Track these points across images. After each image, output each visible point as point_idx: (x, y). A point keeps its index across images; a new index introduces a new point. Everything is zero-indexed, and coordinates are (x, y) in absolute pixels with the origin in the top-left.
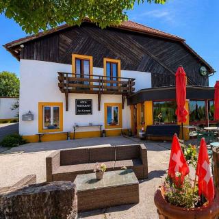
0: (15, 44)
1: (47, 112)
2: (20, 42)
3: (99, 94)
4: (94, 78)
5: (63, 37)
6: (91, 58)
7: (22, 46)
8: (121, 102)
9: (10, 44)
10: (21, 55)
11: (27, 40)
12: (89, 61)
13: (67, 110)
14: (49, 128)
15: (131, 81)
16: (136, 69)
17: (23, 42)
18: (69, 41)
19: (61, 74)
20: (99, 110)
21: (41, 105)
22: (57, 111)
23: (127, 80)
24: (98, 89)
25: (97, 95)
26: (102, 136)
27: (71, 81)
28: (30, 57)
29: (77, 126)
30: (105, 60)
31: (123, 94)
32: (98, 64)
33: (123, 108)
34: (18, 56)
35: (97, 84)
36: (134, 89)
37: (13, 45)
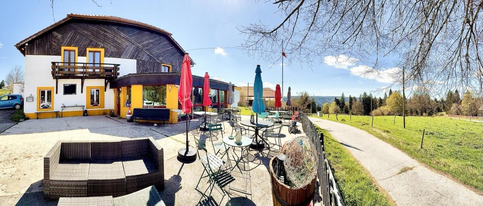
0: (22, 43)
1: (43, 93)
2: (25, 42)
3: (83, 78)
4: (79, 65)
5: (55, 33)
6: (76, 49)
7: (27, 44)
8: (104, 85)
9: (19, 44)
10: (26, 52)
11: (30, 39)
12: (75, 51)
13: (57, 93)
14: (44, 108)
15: (116, 67)
16: (120, 57)
17: (27, 41)
18: (60, 36)
19: (53, 63)
20: (82, 92)
21: (39, 89)
22: (49, 93)
23: (113, 66)
24: (82, 75)
25: (80, 80)
26: (84, 115)
27: (61, 69)
28: (32, 53)
29: (65, 107)
30: (88, 49)
31: (106, 78)
32: (82, 53)
33: (105, 91)
34: (24, 53)
35: (82, 70)
36: (118, 74)
37: (21, 44)
